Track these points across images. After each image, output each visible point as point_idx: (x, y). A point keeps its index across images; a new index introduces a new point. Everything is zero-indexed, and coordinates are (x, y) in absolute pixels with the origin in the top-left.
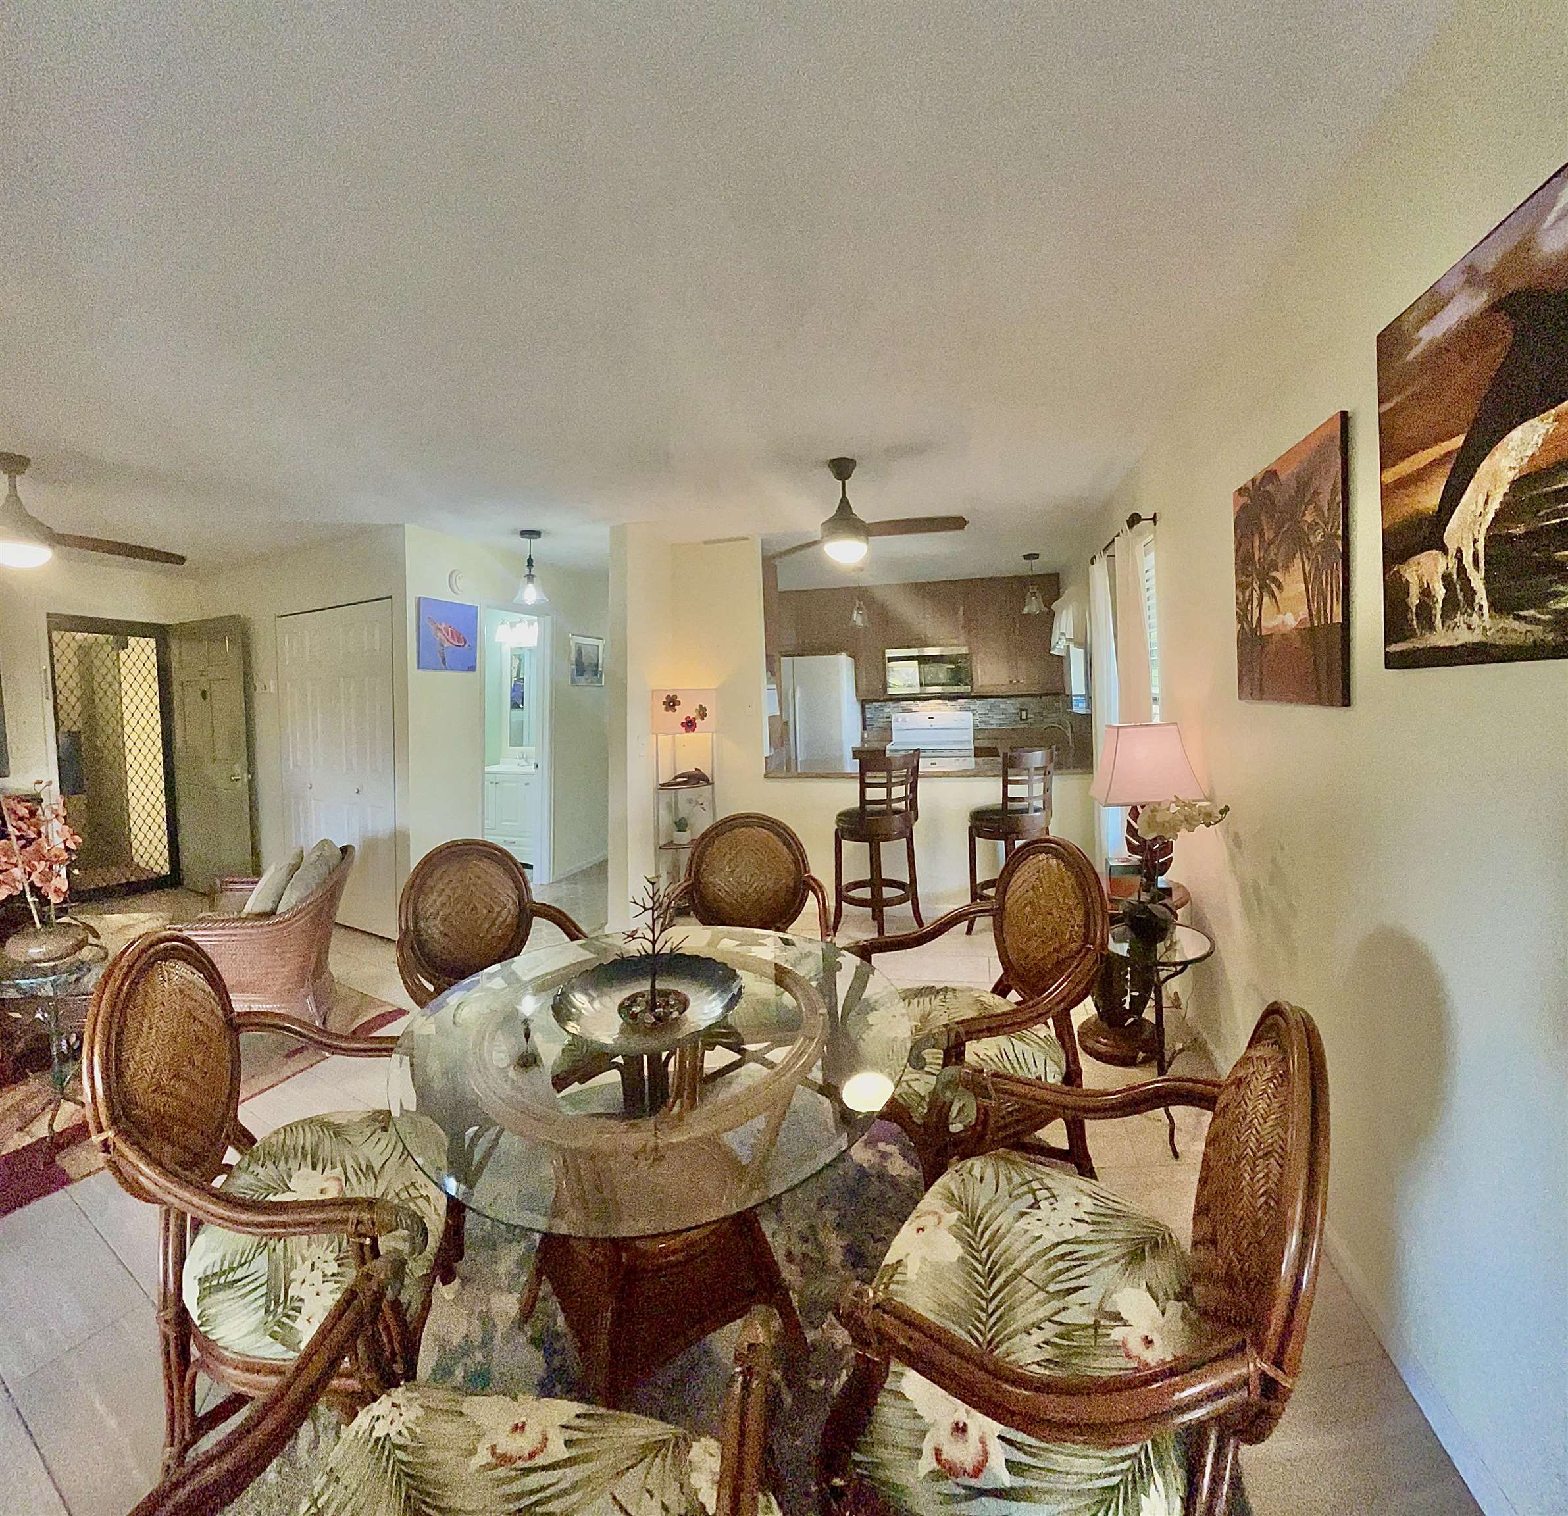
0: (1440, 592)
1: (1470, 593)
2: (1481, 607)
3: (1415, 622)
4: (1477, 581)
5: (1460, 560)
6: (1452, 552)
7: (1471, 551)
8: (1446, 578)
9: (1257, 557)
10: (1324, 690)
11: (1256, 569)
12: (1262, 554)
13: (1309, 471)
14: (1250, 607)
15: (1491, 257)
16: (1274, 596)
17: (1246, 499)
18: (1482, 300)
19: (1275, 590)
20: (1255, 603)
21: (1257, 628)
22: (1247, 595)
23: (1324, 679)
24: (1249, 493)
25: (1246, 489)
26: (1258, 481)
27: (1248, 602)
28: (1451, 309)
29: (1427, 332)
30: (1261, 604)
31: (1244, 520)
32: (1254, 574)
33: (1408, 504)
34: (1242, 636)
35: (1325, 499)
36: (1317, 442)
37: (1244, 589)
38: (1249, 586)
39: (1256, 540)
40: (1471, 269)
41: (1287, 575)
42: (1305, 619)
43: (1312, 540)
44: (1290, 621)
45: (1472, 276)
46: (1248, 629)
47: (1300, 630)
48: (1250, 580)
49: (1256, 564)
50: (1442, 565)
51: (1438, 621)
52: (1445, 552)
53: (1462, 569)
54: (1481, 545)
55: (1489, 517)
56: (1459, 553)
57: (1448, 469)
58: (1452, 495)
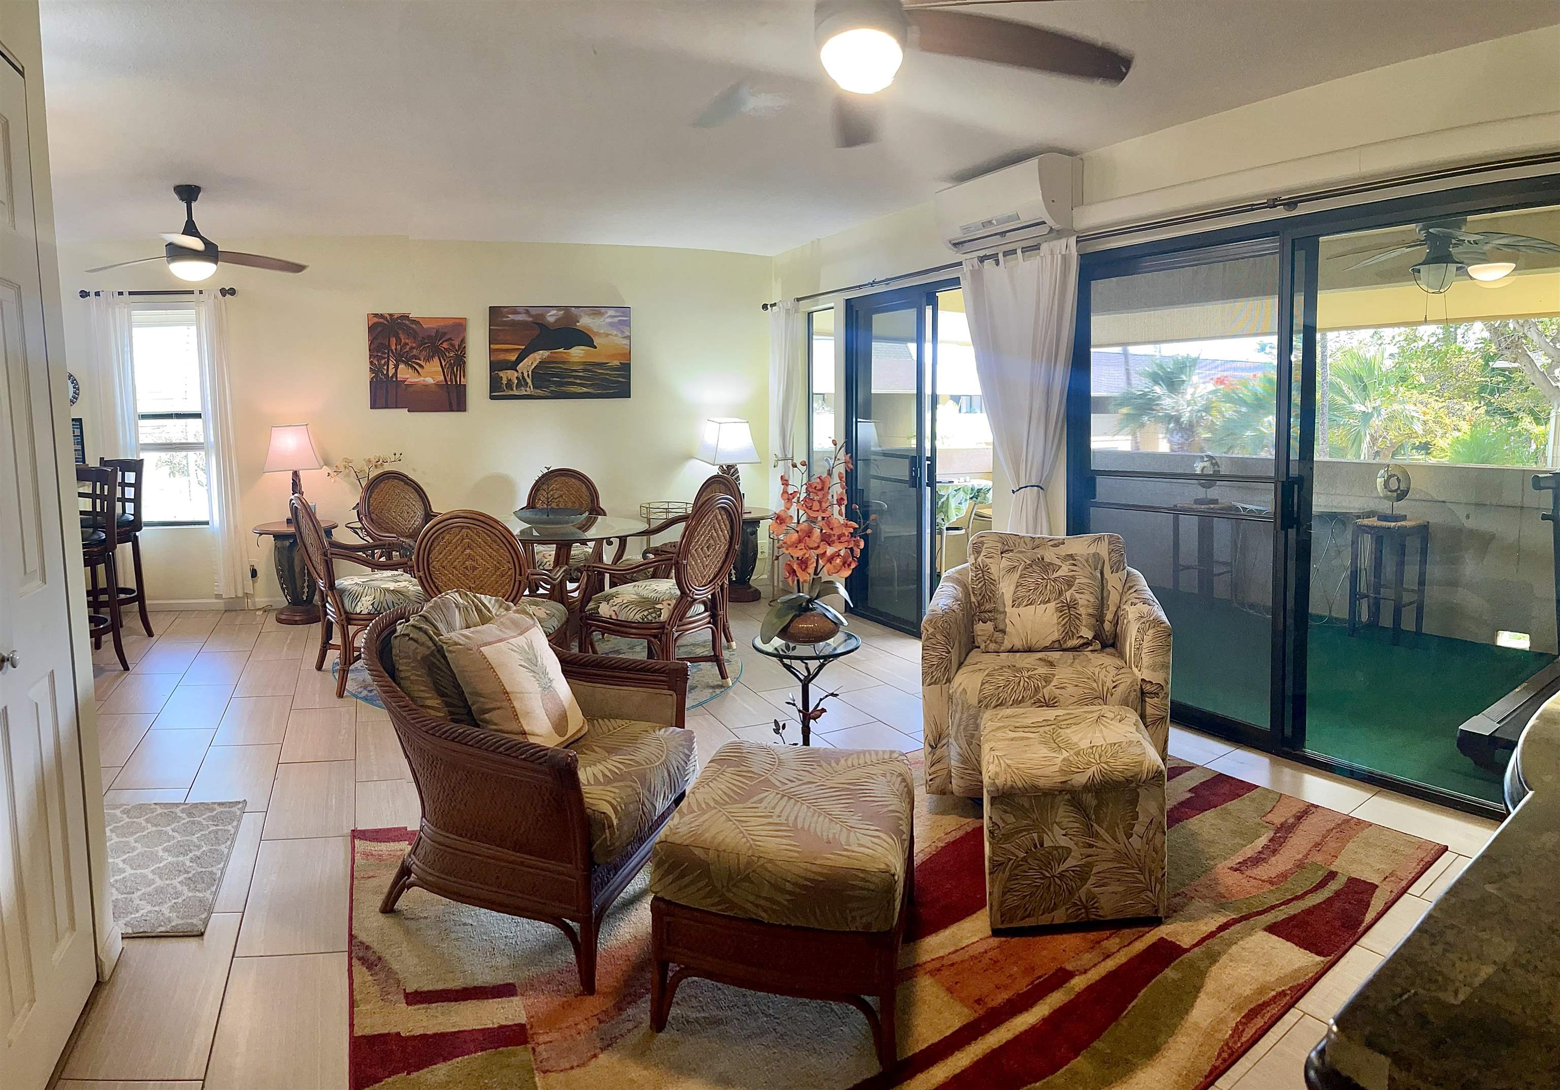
0: (516, 381)
1: (527, 383)
2: (530, 387)
3: (506, 388)
4: (529, 381)
5: (523, 375)
6: (520, 371)
7: (527, 374)
9: (393, 348)
10: (455, 406)
11: (392, 352)
12: (399, 347)
13: (446, 330)
14: (386, 368)
15: (533, 312)
16: (415, 369)
17: (382, 320)
18: (531, 319)
19: (417, 367)
20: (391, 366)
21: (392, 377)
22: (383, 362)
23: (454, 402)
24: (385, 319)
25: (382, 316)
26: (396, 317)
27: (384, 365)
28: (520, 316)
29: (511, 317)
30: (396, 367)
31: (379, 329)
32: (391, 354)
33: (502, 356)
34: (377, 379)
35: (456, 343)
36: (451, 322)
37: (380, 359)
38: (385, 358)
39: (393, 341)
40: (527, 310)
41: (428, 363)
42: (442, 381)
43: (447, 354)
44: (430, 380)
45: (527, 312)
46: (383, 377)
47: (437, 385)
48: (386, 356)
49: (392, 350)
50: (516, 374)
51: (515, 389)
52: (517, 371)
53: (523, 377)
54: (530, 373)
55: (533, 367)
56: (522, 373)
57: (518, 353)
58: (520, 359)
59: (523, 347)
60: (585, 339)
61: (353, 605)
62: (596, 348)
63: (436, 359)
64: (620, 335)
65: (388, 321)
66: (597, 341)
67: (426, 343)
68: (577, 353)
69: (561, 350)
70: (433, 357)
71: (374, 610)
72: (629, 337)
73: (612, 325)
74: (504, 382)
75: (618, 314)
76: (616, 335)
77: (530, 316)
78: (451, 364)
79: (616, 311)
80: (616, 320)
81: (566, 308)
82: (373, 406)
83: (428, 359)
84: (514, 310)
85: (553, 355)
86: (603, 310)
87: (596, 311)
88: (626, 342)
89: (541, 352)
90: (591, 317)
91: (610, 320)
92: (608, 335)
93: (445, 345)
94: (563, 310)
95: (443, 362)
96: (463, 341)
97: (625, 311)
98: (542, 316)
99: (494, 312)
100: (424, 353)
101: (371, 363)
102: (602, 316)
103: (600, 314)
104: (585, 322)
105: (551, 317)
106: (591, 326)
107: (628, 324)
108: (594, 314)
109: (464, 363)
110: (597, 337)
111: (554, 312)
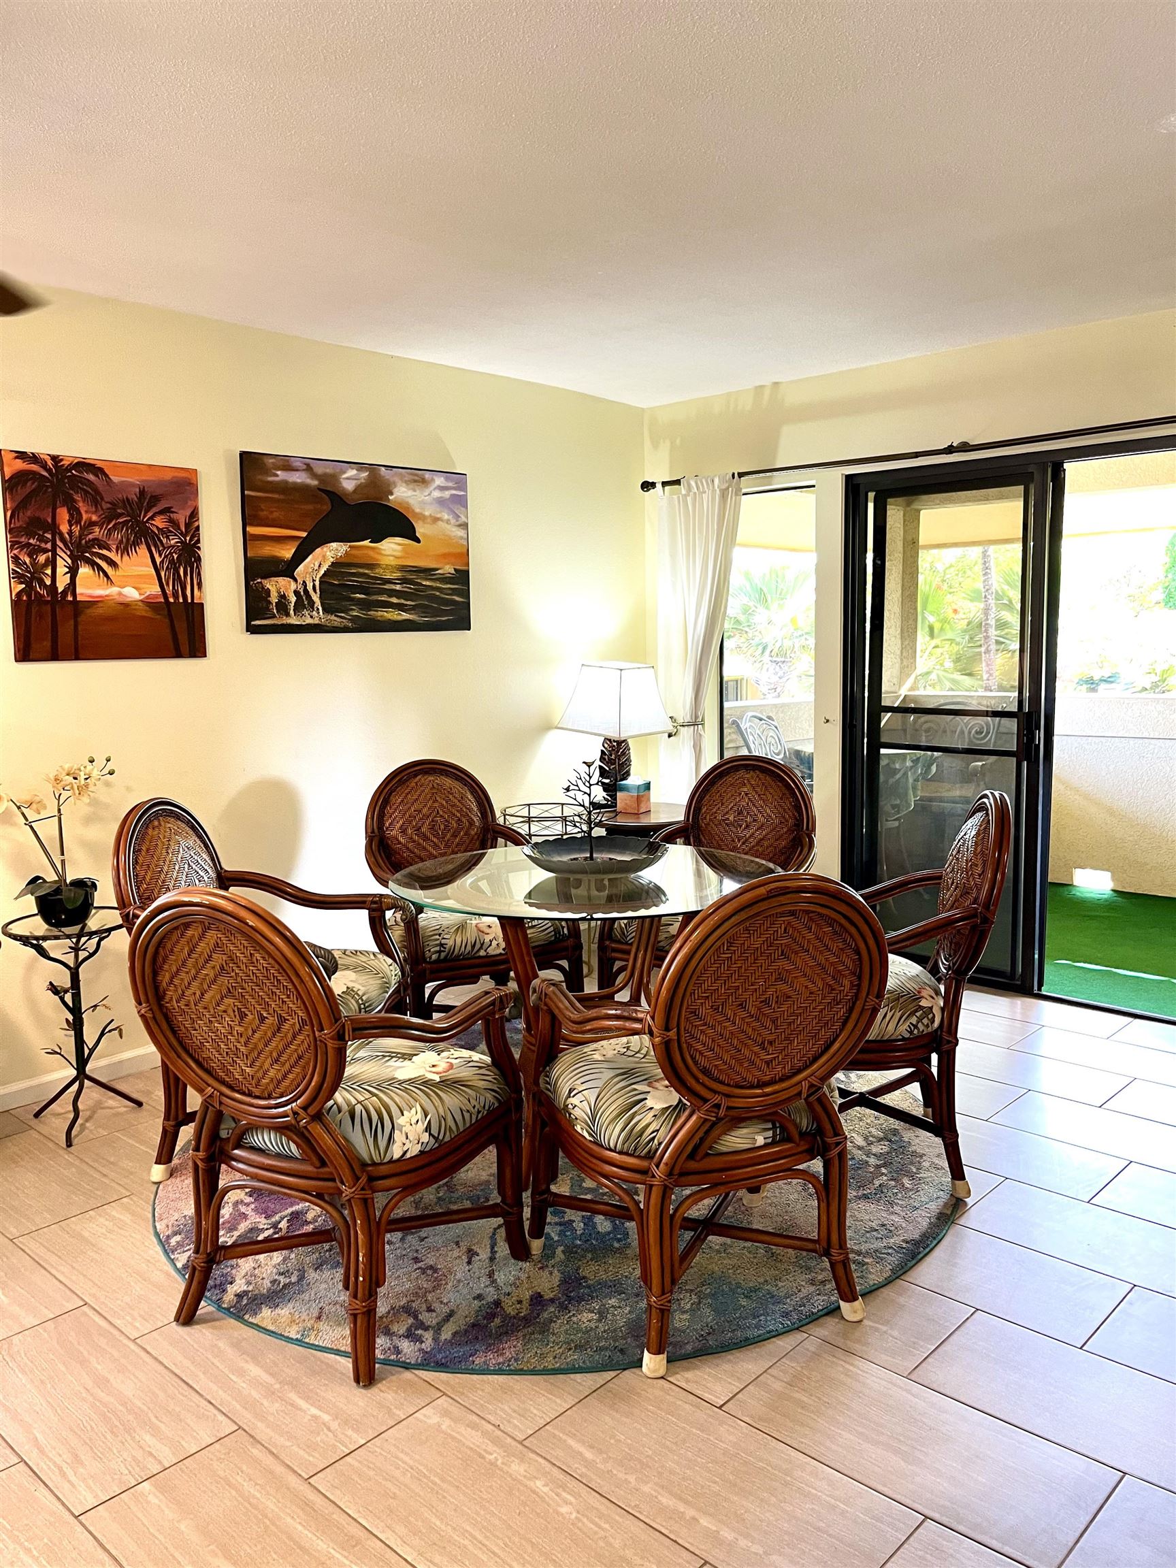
0: (293, 599)
1: (312, 603)
2: (318, 609)
3: (275, 611)
4: (316, 598)
5: (306, 586)
6: (300, 581)
7: (312, 584)
8: (296, 593)
9: (64, 528)
10: (185, 648)
11: (63, 540)
12: (76, 529)
13: (158, 492)
14: (49, 571)
15: (319, 469)
16: (100, 568)
17: (34, 467)
18: (315, 483)
19: (104, 565)
20: (61, 569)
21: (65, 592)
22: (42, 558)
23: (183, 638)
24: (44, 465)
25: (34, 458)
26: (66, 463)
27: (45, 565)
28: (297, 474)
29: (281, 475)
30: (73, 571)
31: (30, 486)
32: (59, 543)
33: (269, 550)
34: (29, 596)
35: (181, 517)
36: (168, 476)
37: (33, 552)
38: (45, 551)
39: (63, 514)
40: (308, 466)
41: (125, 557)
42: (156, 596)
43: (164, 541)
44: (132, 594)
45: (309, 469)
46: (43, 592)
47: (149, 603)
48: (49, 546)
49: (61, 534)
50: (293, 586)
51: (292, 612)
52: (296, 580)
53: (306, 591)
54: (317, 583)
55: (322, 572)
56: (304, 583)
57: (297, 543)
58: (299, 557)
59: (304, 534)
60: (401, 525)
61: (382, 1144)
62: (418, 541)
63: (143, 550)
64: (453, 521)
65: (49, 471)
66: (420, 531)
67: (121, 515)
68: (391, 549)
69: (366, 543)
70: (136, 544)
71: (433, 1141)
72: (465, 526)
73: (441, 502)
74: (274, 599)
75: (450, 484)
76: (448, 522)
77: (314, 475)
78: (172, 562)
79: (447, 479)
80: (447, 494)
81: (372, 468)
82: (25, 652)
83: (125, 548)
84: (286, 463)
85: (354, 552)
86: (427, 475)
87: (418, 477)
88: (461, 533)
89: (334, 545)
90: (411, 486)
91: (437, 494)
92: (436, 520)
93: (160, 522)
94: (366, 469)
95: (156, 556)
96: (194, 515)
97: (459, 480)
98: (334, 478)
99: (250, 463)
100: (117, 535)
101: (16, 559)
102: (427, 487)
103: (423, 482)
104: (402, 494)
105: (349, 481)
106: (411, 501)
107: (462, 501)
108: (415, 481)
109: (199, 559)
110: (420, 522)
111: (352, 472)
